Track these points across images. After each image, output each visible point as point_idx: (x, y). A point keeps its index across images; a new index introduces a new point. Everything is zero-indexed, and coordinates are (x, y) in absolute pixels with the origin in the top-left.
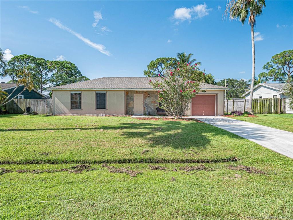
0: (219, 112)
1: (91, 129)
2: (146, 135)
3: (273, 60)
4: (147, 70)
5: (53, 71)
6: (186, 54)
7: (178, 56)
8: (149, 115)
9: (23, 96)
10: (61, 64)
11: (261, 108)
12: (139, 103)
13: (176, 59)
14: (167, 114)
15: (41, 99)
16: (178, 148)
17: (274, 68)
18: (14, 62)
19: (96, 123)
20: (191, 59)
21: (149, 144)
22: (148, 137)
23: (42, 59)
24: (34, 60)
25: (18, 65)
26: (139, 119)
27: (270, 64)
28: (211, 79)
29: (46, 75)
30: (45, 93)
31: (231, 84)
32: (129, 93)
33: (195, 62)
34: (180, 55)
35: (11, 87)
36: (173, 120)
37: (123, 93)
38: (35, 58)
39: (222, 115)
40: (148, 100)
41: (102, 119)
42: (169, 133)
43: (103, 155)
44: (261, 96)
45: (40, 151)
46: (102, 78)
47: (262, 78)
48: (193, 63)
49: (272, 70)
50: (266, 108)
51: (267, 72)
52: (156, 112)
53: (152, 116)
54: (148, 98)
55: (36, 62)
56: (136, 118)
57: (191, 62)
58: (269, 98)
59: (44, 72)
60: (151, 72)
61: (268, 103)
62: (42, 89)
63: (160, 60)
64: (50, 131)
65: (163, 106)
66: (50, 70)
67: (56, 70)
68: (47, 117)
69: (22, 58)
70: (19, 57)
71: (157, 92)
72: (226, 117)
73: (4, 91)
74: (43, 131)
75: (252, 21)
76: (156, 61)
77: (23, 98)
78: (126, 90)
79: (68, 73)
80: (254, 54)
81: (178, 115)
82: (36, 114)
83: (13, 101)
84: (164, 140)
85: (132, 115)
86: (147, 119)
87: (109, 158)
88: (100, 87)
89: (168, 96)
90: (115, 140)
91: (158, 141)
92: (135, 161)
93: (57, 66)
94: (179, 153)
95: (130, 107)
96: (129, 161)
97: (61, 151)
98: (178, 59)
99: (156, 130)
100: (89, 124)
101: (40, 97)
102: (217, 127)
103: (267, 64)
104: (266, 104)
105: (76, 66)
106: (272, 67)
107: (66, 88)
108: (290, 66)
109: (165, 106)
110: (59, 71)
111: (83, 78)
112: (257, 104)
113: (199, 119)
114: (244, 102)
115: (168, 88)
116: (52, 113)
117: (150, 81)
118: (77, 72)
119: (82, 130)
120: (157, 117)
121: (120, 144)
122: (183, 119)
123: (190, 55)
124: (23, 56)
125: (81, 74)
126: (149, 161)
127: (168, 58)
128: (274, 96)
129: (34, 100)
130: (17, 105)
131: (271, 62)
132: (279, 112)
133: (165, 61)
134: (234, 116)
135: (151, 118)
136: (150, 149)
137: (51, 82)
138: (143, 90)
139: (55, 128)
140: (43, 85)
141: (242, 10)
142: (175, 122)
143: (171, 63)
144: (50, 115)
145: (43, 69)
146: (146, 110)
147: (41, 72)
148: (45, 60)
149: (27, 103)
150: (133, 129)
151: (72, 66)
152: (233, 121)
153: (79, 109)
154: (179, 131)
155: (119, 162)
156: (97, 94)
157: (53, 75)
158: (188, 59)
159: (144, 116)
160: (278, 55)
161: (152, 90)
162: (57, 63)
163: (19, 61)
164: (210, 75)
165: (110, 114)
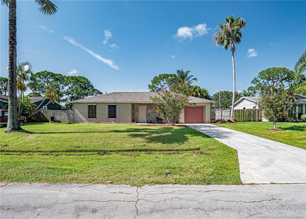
0: (206, 121)
1: (106, 132)
2: (145, 136)
3: (259, 75)
4: (151, 84)
5: (69, 85)
6: (185, 71)
7: (178, 72)
8: (151, 122)
9: (46, 107)
10: (76, 79)
11: (243, 117)
12: (142, 114)
13: (176, 75)
14: (164, 122)
15: (60, 109)
16: (165, 143)
17: (260, 83)
18: (36, 78)
19: (109, 128)
20: (189, 75)
21: (146, 141)
22: (147, 137)
23: (60, 75)
24: (53, 75)
25: (39, 80)
26: (142, 125)
27: (257, 79)
28: (205, 93)
29: (63, 88)
30: (63, 104)
31: (226, 96)
32: (135, 106)
33: (193, 78)
34: (179, 72)
35: (37, 100)
36: (168, 127)
37: (130, 105)
38: (54, 74)
39: (209, 123)
40: (150, 111)
41: (113, 125)
42: (161, 134)
43: (116, 147)
44: (244, 107)
45: (74, 146)
46: (113, 93)
47: (251, 91)
48: (191, 79)
49: (258, 84)
50: (246, 117)
51: (254, 86)
52: (156, 121)
53: (153, 123)
54: (150, 109)
55: (55, 77)
56: (140, 125)
57: (189, 78)
58: (249, 109)
59: (61, 85)
60: (154, 86)
61: (248, 113)
62: (59, 101)
63: (162, 76)
64: (78, 133)
65: (160, 116)
66: (66, 85)
67: (72, 84)
68: (70, 124)
69: (43, 74)
70: (40, 73)
71: (156, 104)
72: (212, 124)
73: (34, 103)
74: (73, 133)
75: (232, 48)
76: (158, 77)
77: (46, 109)
78: (132, 103)
79: (82, 87)
80: (235, 75)
81: (172, 123)
82: (59, 122)
83: (40, 112)
84: (157, 139)
85: (137, 123)
86: (149, 126)
87: (120, 149)
88: (111, 100)
89: (165, 107)
90: (124, 139)
91: (153, 139)
92: (136, 150)
93: (73, 80)
94: (165, 146)
95: (136, 116)
96: (133, 150)
97: (88, 145)
98: (177, 75)
99: (153, 133)
100: (104, 129)
101: (59, 108)
102: (200, 131)
103: (254, 79)
104: (246, 114)
105: (89, 80)
106: (259, 82)
107: (84, 101)
108: (274, 81)
109: (162, 115)
110: (74, 85)
111: (95, 91)
112: (239, 114)
113: (190, 125)
114: (229, 112)
115: (165, 102)
116: (73, 121)
117: (151, 96)
118: (90, 85)
119: (100, 133)
120: (156, 124)
121: (127, 141)
122: (176, 126)
123: (188, 72)
124: (44, 73)
125: (93, 88)
126: (146, 150)
127: (169, 74)
128: (254, 107)
129: (57, 110)
130: (43, 115)
131: (257, 78)
132: (257, 120)
133: (167, 77)
134: (218, 123)
135: (152, 125)
136: (146, 144)
137: (67, 95)
138: (146, 103)
139: (80, 131)
140: (60, 97)
141: (225, 40)
142: (170, 128)
143: (172, 79)
144: (71, 123)
145: (61, 83)
146: (148, 119)
147: (59, 86)
148: (62, 75)
149: (51, 113)
150: (136, 132)
151: (85, 80)
152: (214, 127)
153: (94, 118)
154: (169, 133)
155: (126, 151)
156: (109, 106)
157: (69, 88)
158: (186, 75)
159: (146, 124)
160: (263, 71)
161: (151, 103)
162: (73, 78)
163: (40, 77)
164: (204, 89)
165: (119, 122)
